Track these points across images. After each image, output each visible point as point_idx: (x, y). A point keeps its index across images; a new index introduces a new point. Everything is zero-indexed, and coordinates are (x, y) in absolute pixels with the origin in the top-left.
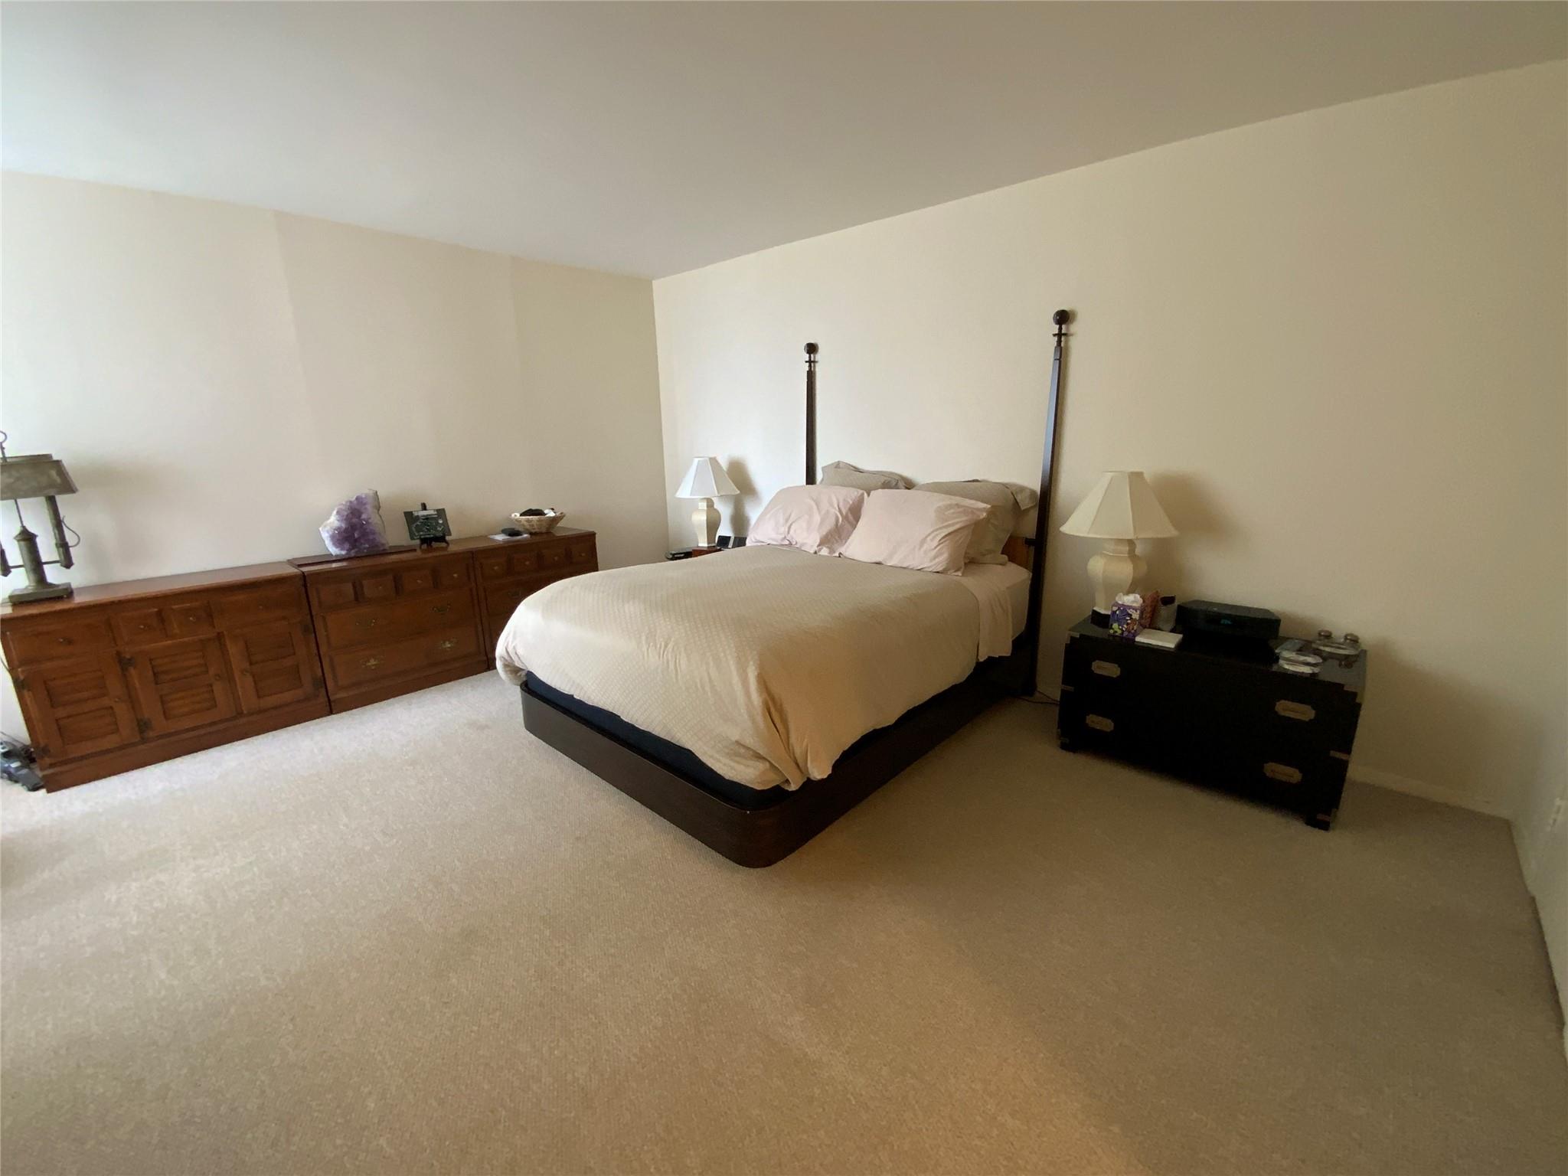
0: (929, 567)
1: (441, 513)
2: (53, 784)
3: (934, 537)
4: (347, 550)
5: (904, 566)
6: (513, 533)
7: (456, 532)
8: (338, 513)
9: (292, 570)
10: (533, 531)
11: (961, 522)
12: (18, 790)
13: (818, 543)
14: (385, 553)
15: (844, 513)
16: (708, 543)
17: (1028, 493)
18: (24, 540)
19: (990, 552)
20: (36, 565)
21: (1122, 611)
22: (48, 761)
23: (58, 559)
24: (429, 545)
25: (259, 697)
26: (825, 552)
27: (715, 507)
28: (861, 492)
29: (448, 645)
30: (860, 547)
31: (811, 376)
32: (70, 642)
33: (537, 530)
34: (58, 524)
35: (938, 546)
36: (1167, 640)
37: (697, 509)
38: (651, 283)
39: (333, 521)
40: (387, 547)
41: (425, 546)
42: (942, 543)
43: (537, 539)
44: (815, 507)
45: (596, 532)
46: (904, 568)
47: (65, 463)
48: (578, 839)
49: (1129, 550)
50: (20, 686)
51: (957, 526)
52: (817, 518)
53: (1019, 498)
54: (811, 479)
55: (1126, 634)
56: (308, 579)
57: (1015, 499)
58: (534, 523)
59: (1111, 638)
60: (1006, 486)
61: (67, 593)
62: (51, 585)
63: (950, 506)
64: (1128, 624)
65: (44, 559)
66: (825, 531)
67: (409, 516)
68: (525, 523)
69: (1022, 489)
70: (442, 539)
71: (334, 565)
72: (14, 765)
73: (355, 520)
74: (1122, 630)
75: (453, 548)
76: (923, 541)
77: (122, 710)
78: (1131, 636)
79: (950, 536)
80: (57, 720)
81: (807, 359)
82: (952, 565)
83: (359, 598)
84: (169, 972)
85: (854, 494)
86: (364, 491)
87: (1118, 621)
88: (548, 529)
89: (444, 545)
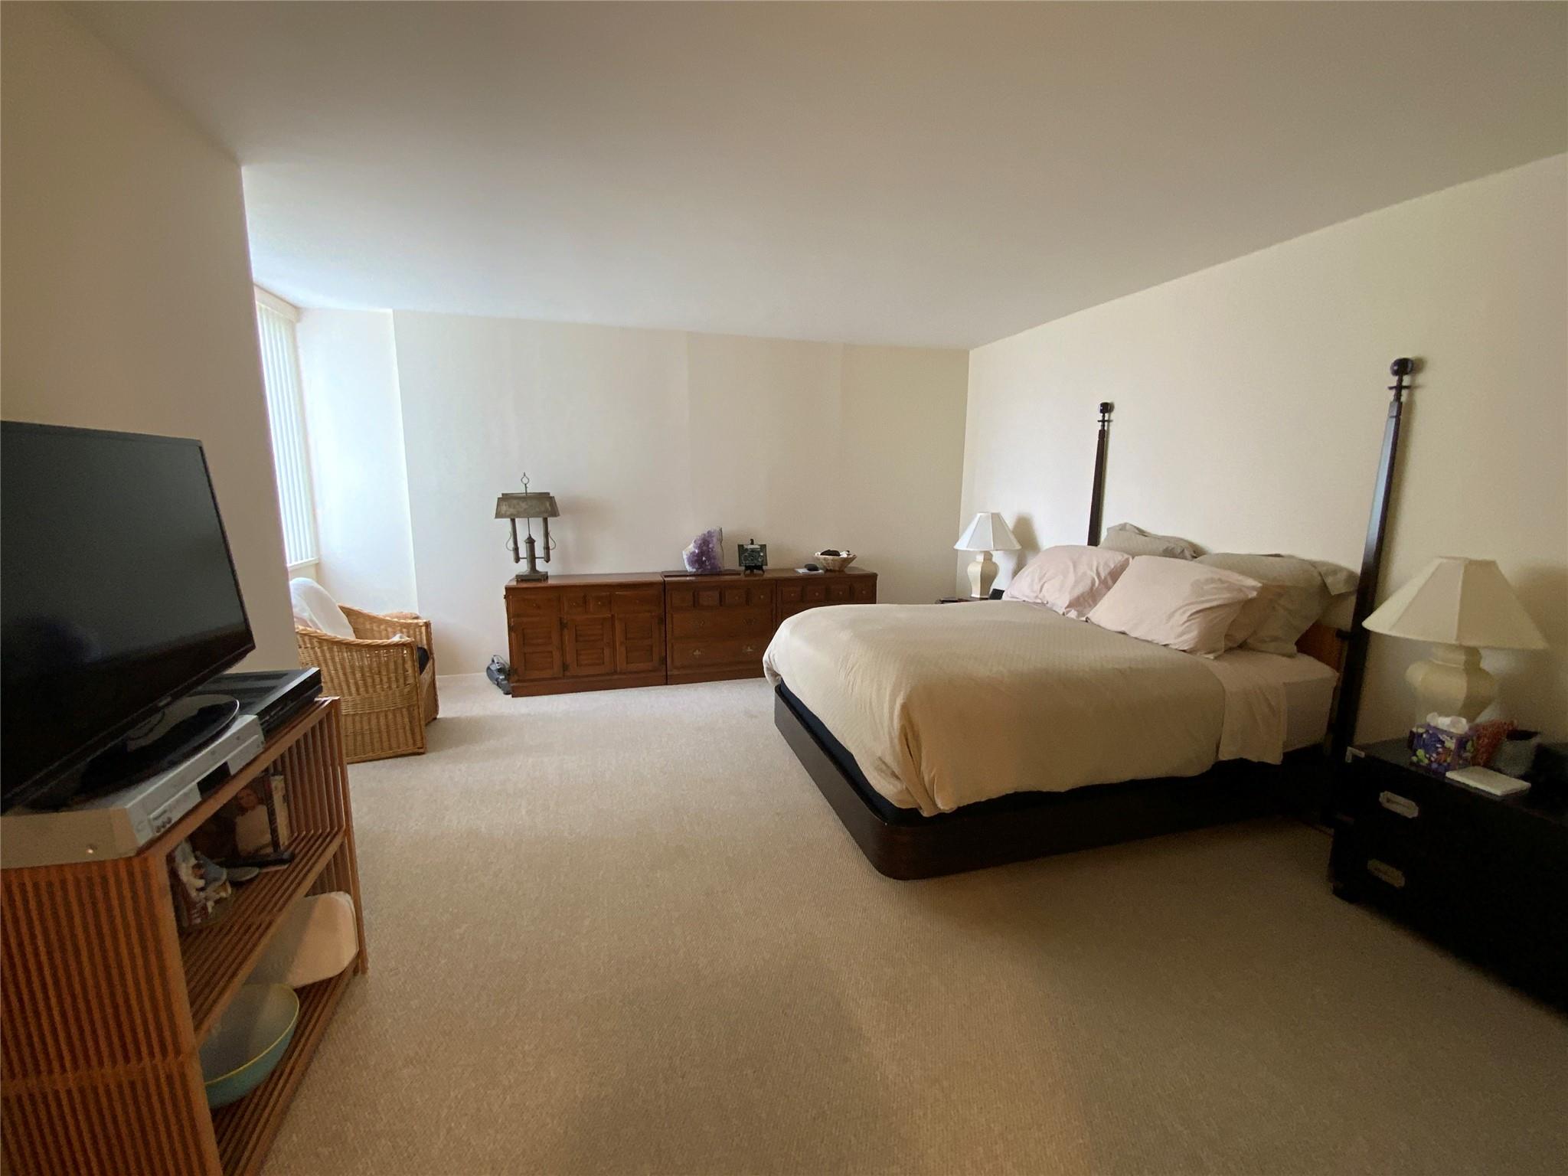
0: (1175, 644)
1: (763, 547)
2: (515, 692)
3: (1184, 612)
4: (696, 569)
5: (1150, 639)
6: (815, 568)
7: (771, 564)
8: (695, 542)
9: (660, 579)
10: (829, 568)
11: (1220, 599)
12: (500, 692)
13: (1066, 605)
14: (720, 574)
15: (1103, 576)
16: (981, 595)
17: (1342, 576)
18: (529, 543)
19: (1275, 639)
20: (532, 558)
21: (1431, 736)
22: (516, 678)
23: (543, 556)
24: (752, 571)
25: (627, 663)
26: (1073, 614)
27: (994, 560)
28: (1126, 556)
29: (749, 650)
30: (1106, 614)
31: (1103, 436)
32: (539, 607)
33: (832, 568)
34: (547, 535)
35: (1186, 622)
36: (1497, 785)
37: (974, 560)
38: (968, 353)
39: (692, 548)
40: (722, 569)
41: (748, 572)
42: (1193, 619)
43: (828, 575)
44: (1071, 569)
45: (878, 573)
46: (1148, 641)
47: (557, 499)
48: (778, 814)
49: (1466, 662)
50: (511, 629)
51: (1214, 604)
52: (1071, 578)
53: (1329, 580)
54: (1094, 538)
55: (1434, 766)
56: (667, 587)
57: (1323, 581)
58: (830, 562)
59: (1413, 769)
60: (1313, 564)
61: (545, 577)
62: (538, 572)
63: (1212, 581)
64: (1438, 754)
65: (536, 556)
66: (1078, 591)
67: (741, 548)
68: (823, 562)
69: (1336, 570)
70: (760, 568)
71: (688, 578)
72: (501, 677)
73: (704, 548)
74: (1429, 759)
75: (767, 575)
76: (1171, 615)
77: (557, 655)
78: (1441, 770)
79: (1201, 614)
80: (525, 654)
81: (1101, 419)
82: (1204, 644)
83: (696, 604)
84: (527, 812)
85: (1119, 558)
86: (713, 527)
87: (1425, 747)
88: (840, 568)
89: (760, 572)
